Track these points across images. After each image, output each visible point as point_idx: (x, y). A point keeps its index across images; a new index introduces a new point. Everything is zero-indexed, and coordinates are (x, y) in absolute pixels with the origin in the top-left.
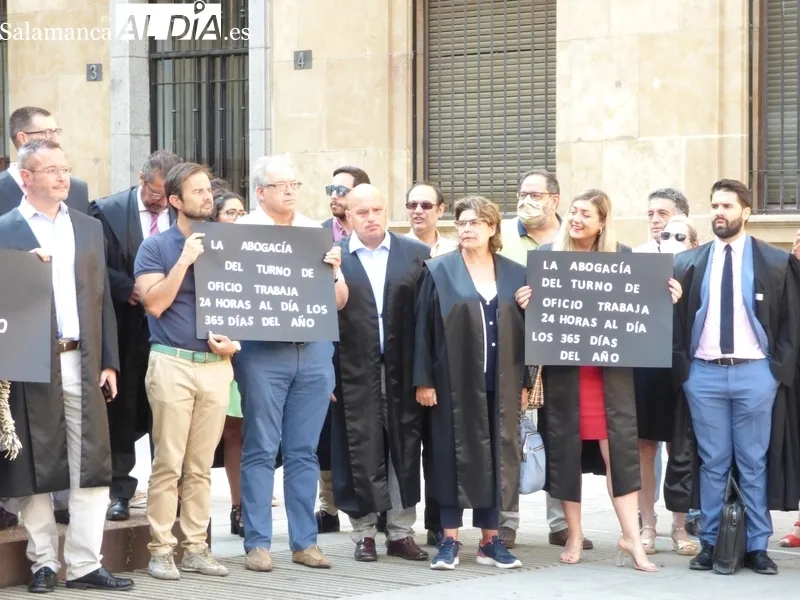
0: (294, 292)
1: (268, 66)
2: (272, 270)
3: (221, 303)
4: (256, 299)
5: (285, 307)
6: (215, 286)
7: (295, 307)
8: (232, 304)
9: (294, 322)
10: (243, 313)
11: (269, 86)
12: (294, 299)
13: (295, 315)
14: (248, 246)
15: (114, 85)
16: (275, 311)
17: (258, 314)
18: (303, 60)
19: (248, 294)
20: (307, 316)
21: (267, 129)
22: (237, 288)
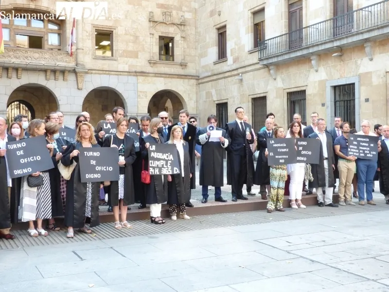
0: (369, 149)
1: (359, 102)
2: (364, 144)
3: (352, 150)
4: (359, 150)
5: (366, 152)
6: (351, 146)
7: (368, 152)
8: (354, 150)
9: (368, 155)
10: (356, 152)
11: (360, 106)
12: (368, 150)
13: (368, 154)
14: (359, 139)
15: (327, 107)
16: (364, 153)
17: (360, 153)
18: (367, 100)
19: (358, 149)
20: (371, 154)
21: (359, 115)
22: (356, 147)
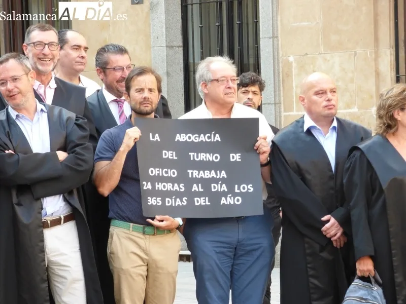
0: (223, 174)
2: (202, 156)
3: (159, 186)
4: (189, 182)
5: (215, 187)
6: (154, 172)
7: (224, 188)
8: (169, 186)
9: (223, 201)
10: (179, 195)
12: (223, 181)
13: (225, 194)
14: (181, 138)
16: (207, 192)
17: (191, 195)
19: (182, 178)
20: (235, 195)
22: (173, 173)
